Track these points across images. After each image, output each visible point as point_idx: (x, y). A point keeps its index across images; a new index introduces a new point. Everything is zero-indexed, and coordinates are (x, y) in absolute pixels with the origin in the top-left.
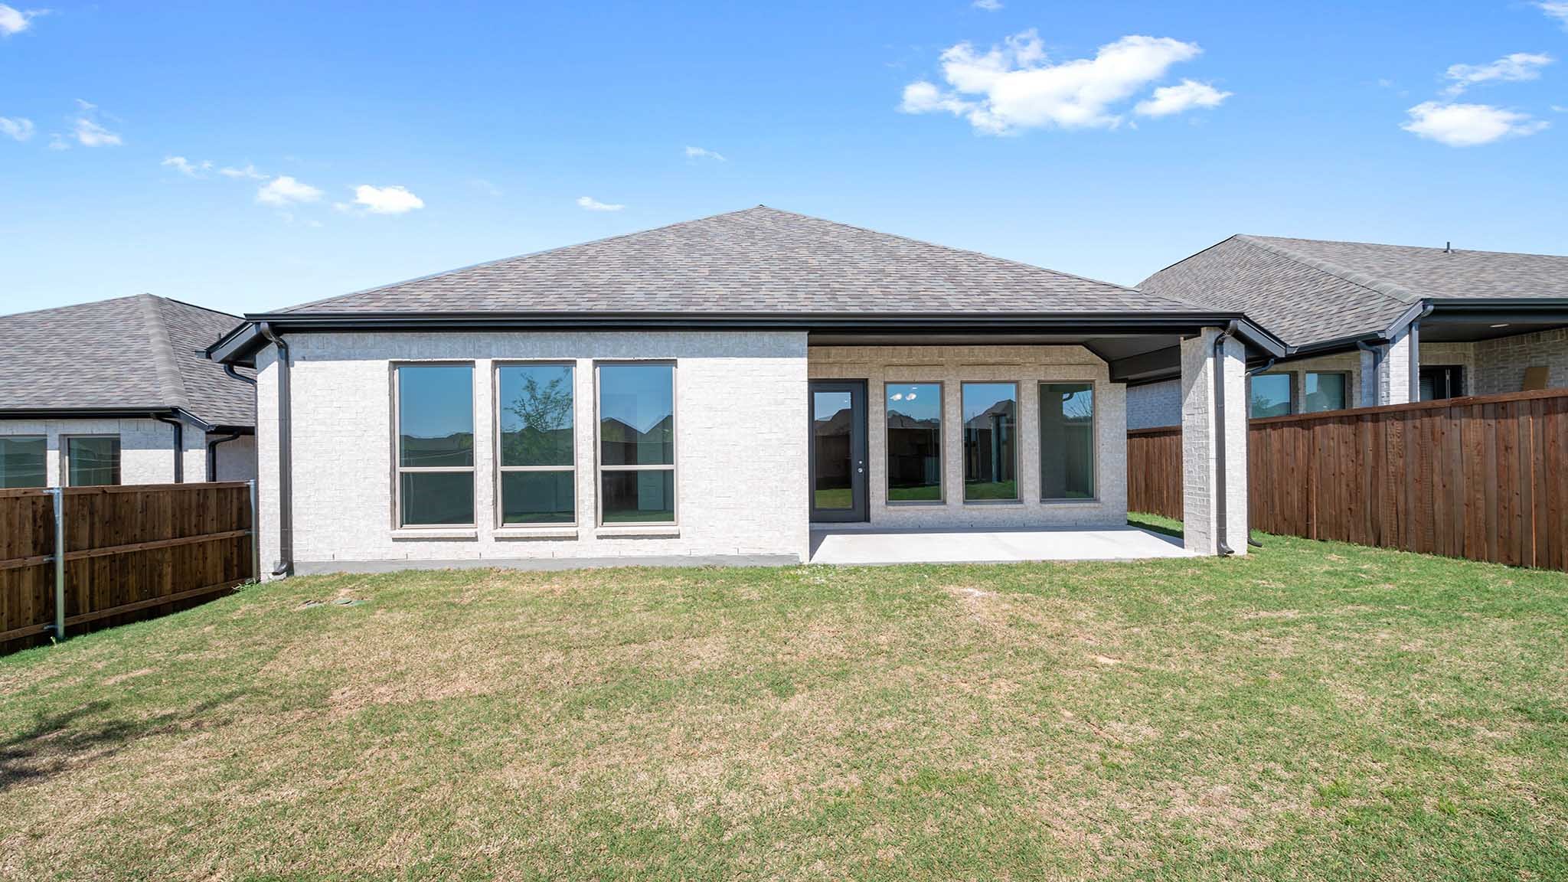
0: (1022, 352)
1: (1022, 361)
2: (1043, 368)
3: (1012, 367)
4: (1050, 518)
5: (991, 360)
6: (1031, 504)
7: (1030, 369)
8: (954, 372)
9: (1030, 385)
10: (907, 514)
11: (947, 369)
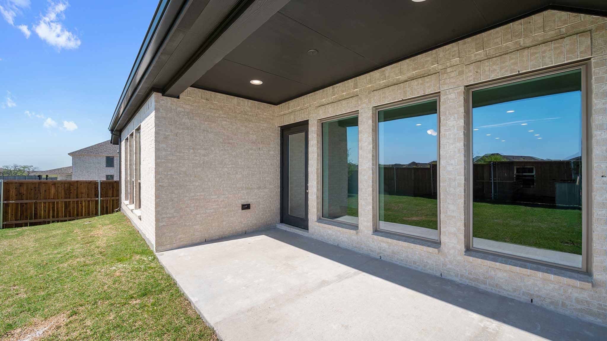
0: (441, 55)
1: (440, 67)
2: (471, 67)
3: (427, 79)
4: (482, 278)
5: (402, 78)
6: (452, 251)
7: (453, 75)
8: (366, 101)
9: (453, 96)
10: (330, 232)
11: (361, 99)
